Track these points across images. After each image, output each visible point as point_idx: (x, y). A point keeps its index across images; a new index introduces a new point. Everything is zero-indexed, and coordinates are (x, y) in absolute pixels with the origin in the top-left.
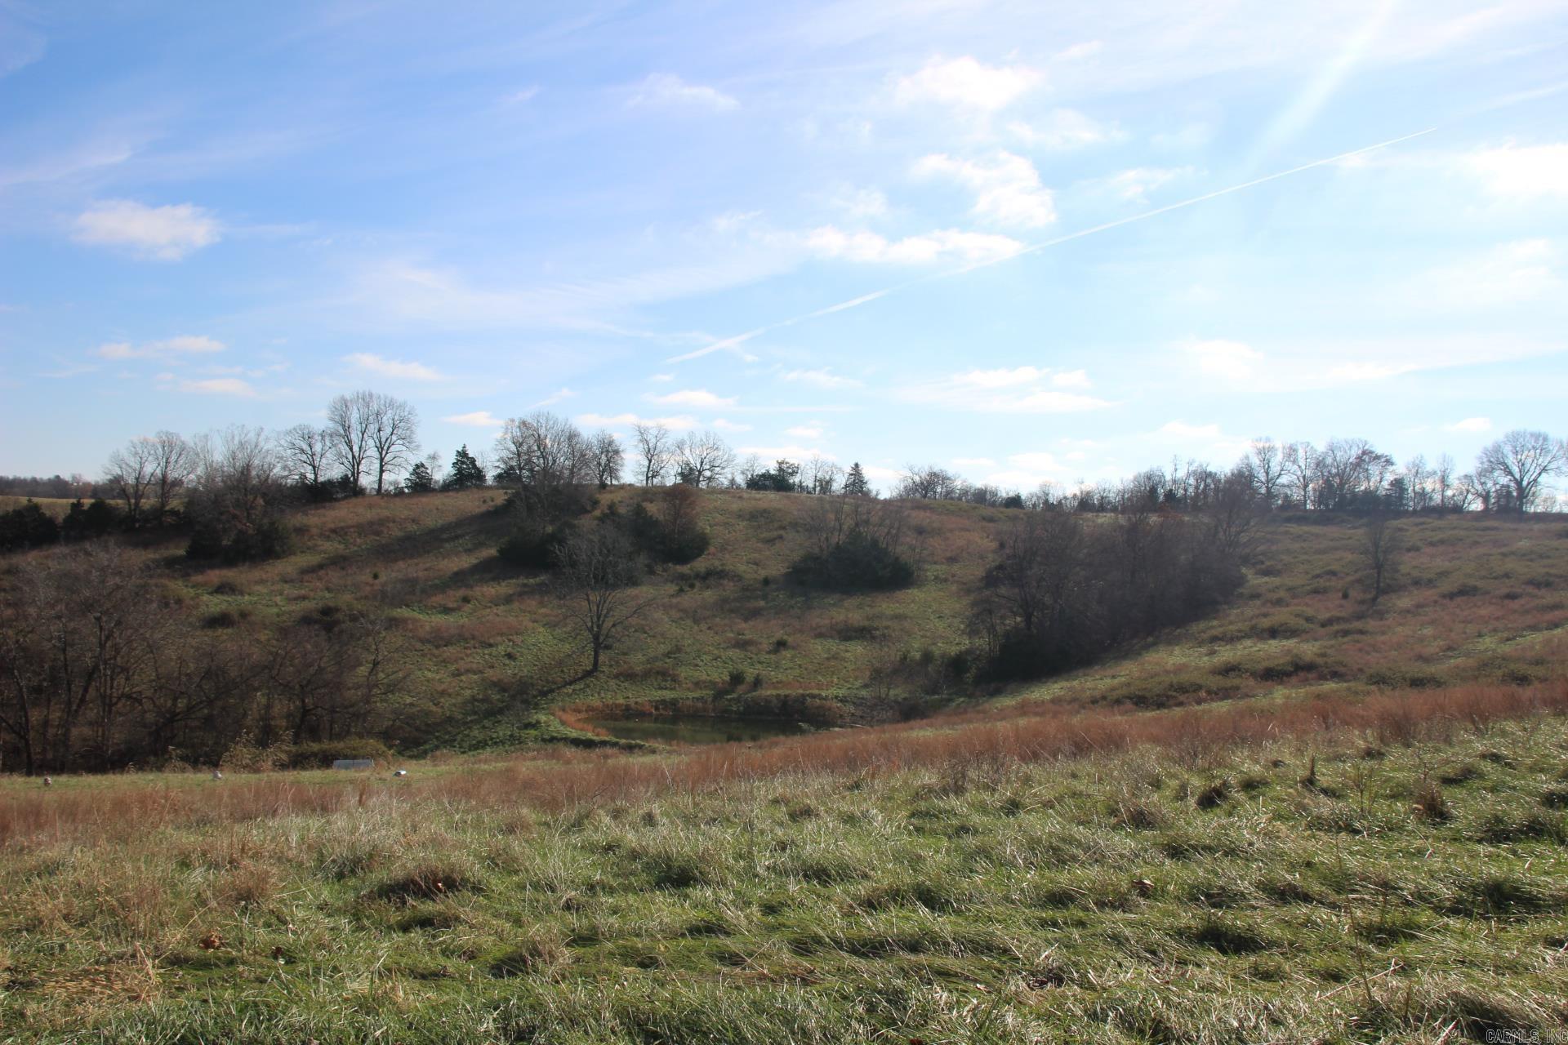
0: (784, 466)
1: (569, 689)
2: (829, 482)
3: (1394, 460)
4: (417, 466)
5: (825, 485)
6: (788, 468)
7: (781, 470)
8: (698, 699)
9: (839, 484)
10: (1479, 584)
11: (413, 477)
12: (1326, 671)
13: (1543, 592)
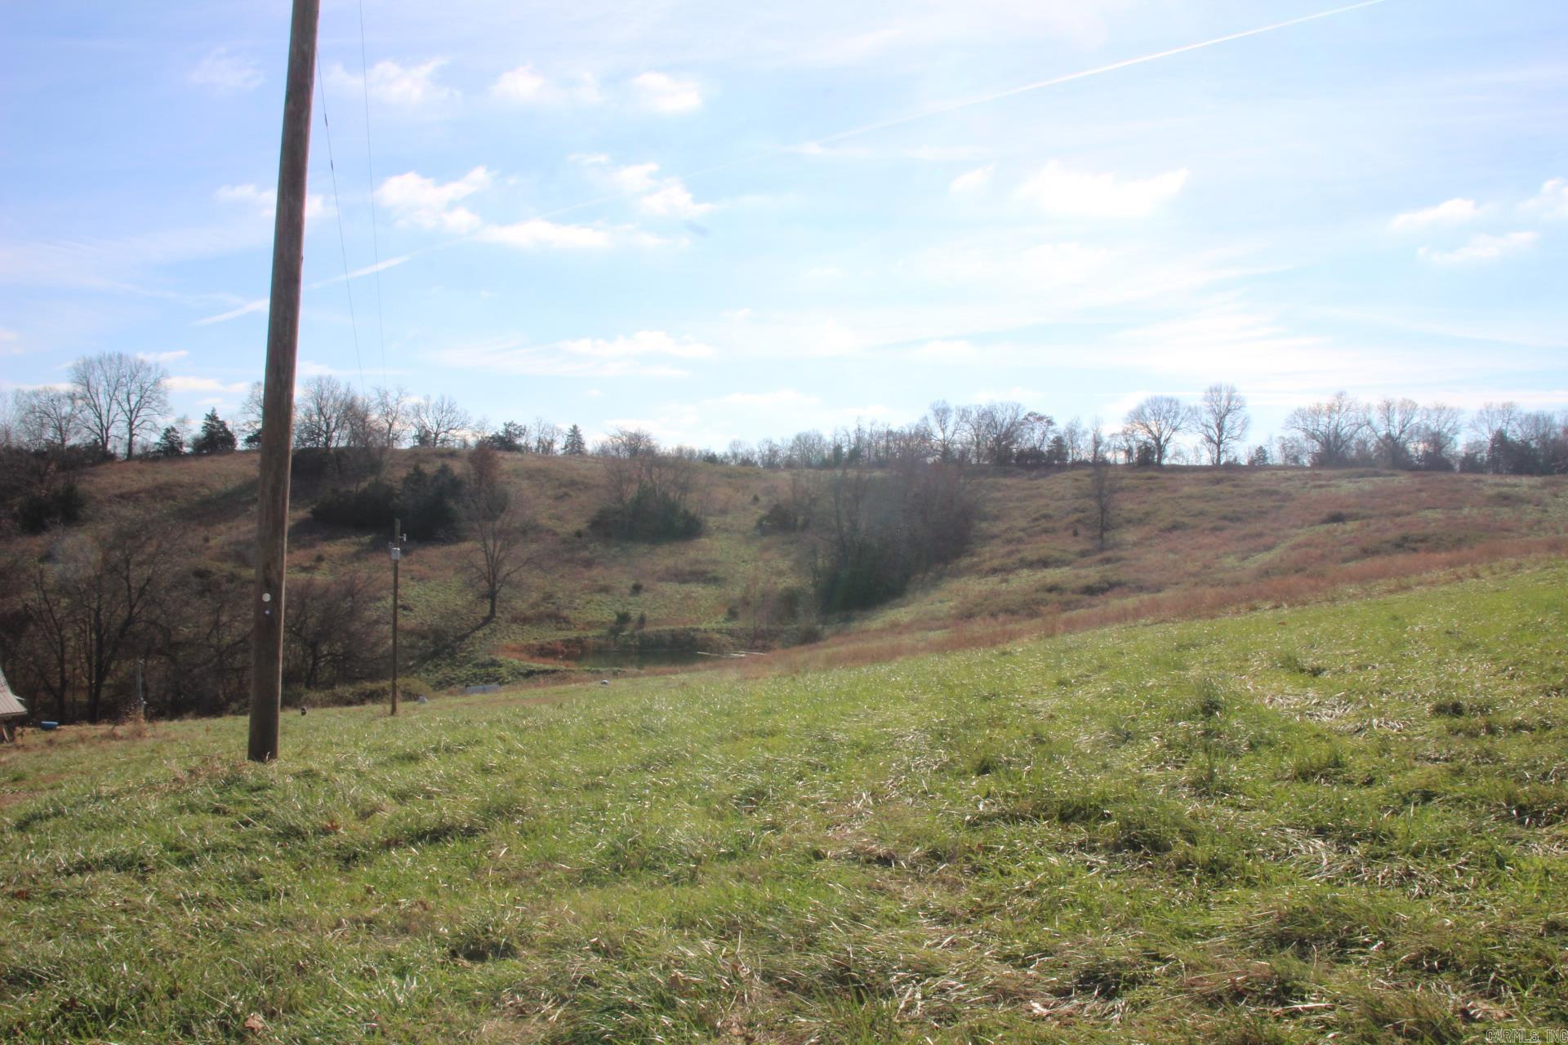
0: (511, 429)
1: (479, 634)
2: (551, 443)
3: (1055, 420)
4: (168, 431)
5: (546, 447)
6: (515, 430)
7: (507, 431)
8: (598, 637)
9: (559, 447)
10: (1186, 520)
11: (164, 442)
12: (1133, 586)
13: (1238, 524)
